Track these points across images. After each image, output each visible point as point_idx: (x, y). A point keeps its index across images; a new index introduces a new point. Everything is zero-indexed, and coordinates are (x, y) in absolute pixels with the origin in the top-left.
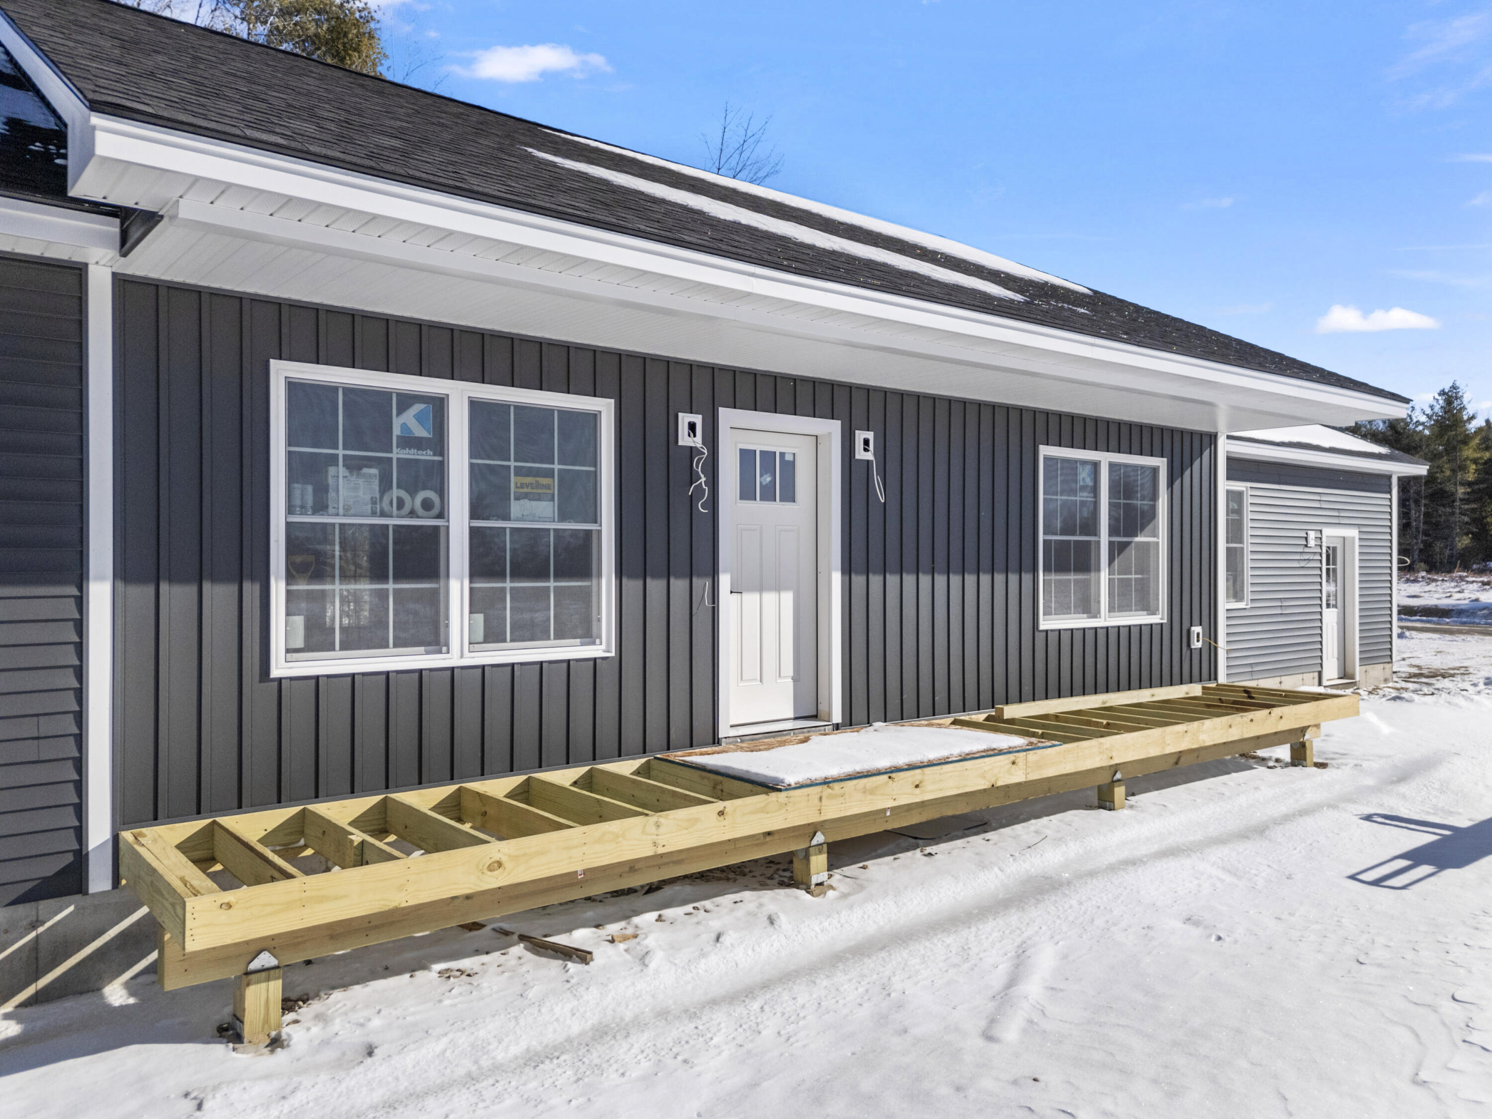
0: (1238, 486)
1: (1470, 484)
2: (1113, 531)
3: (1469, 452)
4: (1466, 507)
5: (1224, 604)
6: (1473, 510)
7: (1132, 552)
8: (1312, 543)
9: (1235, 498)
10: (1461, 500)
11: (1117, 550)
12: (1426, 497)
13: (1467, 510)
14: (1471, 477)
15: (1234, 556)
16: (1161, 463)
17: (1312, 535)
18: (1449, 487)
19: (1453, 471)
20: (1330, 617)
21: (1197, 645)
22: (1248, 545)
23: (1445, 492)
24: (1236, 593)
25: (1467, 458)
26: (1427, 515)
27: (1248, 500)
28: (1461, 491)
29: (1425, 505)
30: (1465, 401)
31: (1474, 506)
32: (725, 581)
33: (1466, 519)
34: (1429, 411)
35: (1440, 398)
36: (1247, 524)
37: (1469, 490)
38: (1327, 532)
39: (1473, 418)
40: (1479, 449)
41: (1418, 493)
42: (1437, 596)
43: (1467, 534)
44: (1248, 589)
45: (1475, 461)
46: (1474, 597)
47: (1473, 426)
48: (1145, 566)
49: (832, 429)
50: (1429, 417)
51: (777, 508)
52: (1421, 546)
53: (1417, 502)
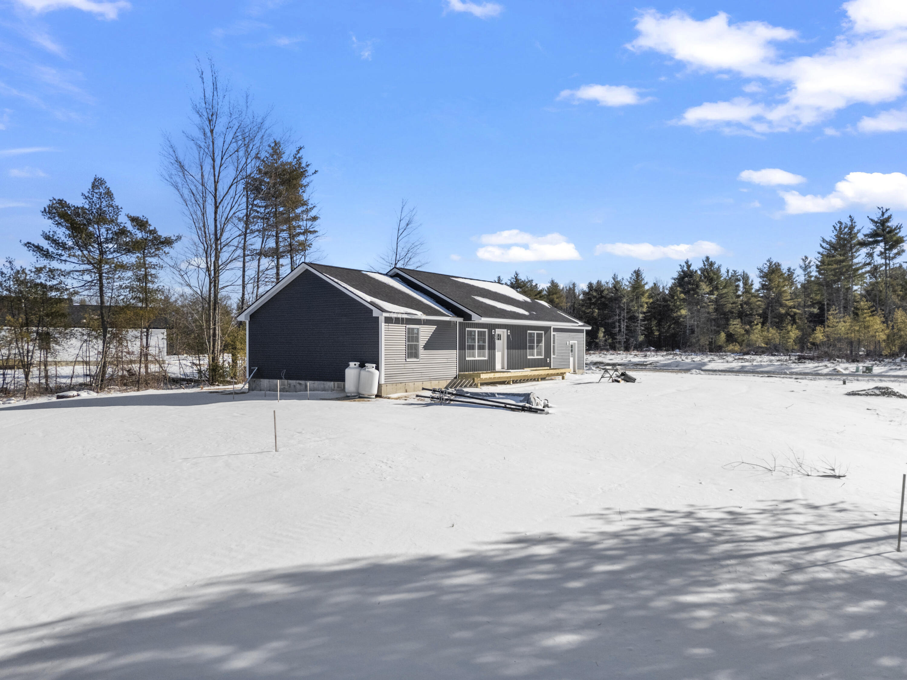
0: (555, 333)
1: (644, 313)
2: (537, 343)
3: (644, 299)
4: (643, 323)
5: (552, 356)
6: (646, 325)
7: (539, 346)
8: (568, 344)
9: (554, 335)
10: (641, 320)
11: (537, 346)
12: (626, 319)
13: (643, 324)
14: (645, 310)
15: (554, 346)
16: (543, 332)
17: (568, 342)
18: (637, 314)
19: (638, 307)
20: (571, 359)
21: (548, 362)
22: (556, 345)
23: (635, 316)
24: (554, 354)
25: (643, 302)
26: (627, 326)
27: (556, 336)
28: (641, 316)
29: (626, 322)
30: (643, 276)
31: (646, 322)
32: (496, 350)
33: (643, 328)
34: (629, 280)
35: (634, 274)
36: (556, 341)
37: (644, 316)
38: (571, 342)
39: (647, 283)
40: (648, 298)
41: (624, 317)
42: (618, 359)
43: (642, 335)
44: (556, 353)
45: (647, 303)
46: (629, 360)
47: (647, 287)
48: (541, 349)
49: (506, 330)
50: (630, 282)
51: (499, 341)
52: (625, 340)
53: (623, 320)
